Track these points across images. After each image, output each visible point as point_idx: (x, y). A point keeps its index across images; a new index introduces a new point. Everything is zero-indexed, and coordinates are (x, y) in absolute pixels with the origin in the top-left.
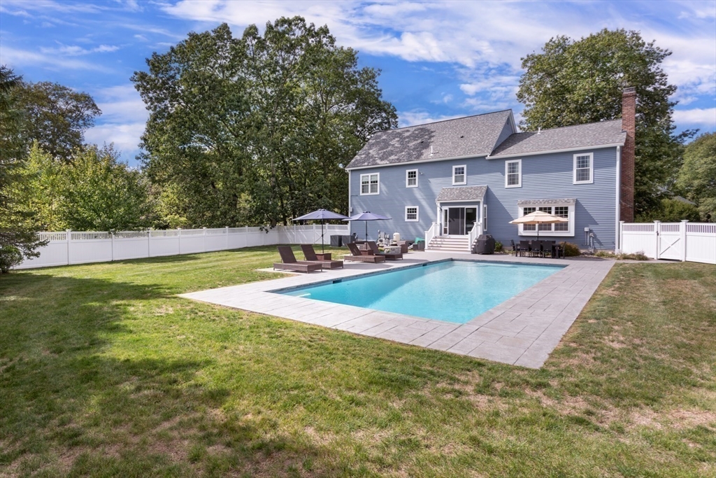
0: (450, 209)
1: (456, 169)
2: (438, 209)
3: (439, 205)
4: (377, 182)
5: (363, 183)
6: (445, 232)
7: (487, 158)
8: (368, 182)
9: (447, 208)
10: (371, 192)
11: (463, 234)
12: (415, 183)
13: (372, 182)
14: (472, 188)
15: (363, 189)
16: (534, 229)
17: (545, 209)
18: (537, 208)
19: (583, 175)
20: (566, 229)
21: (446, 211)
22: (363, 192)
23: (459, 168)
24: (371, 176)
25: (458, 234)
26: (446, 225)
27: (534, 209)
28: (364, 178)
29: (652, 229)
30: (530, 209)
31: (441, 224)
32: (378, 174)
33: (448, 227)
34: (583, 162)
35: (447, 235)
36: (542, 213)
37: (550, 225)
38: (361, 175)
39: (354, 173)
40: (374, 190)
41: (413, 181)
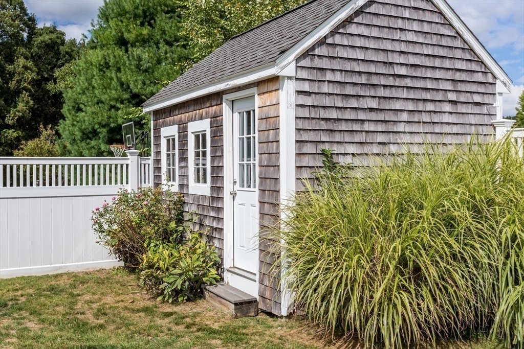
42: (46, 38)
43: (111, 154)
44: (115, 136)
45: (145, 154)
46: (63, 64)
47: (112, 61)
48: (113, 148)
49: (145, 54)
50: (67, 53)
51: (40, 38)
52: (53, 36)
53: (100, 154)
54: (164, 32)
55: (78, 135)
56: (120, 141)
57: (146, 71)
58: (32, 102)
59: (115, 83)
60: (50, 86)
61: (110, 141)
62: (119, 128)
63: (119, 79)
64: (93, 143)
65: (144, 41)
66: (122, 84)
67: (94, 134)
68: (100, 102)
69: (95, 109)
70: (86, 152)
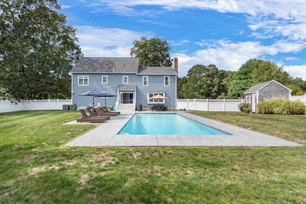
0: (123, 93)
1: (124, 77)
2: (118, 93)
3: (118, 91)
4: (87, 80)
5: (80, 80)
6: (121, 103)
7: (136, 74)
8: (82, 80)
9: (122, 93)
10: (84, 84)
11: (128, 103)
12: (106, 82)
13: (84, 80)
14: (130, 85)
15: (79, 83)
16: (153, 101)
17: (161, 94)
18: (159, 94)
19: (167, 83)
20: (163, 101)
21: (121, 94)
22: (80, 84)
23: (125, 77)
24: (84, 77)
25: (126, 103)
26: (121, 100)
27: (158, 94)
28: (80, 78)
29: (186, 101)
30: (156, 94)
31: (119, 99)
32: (88, 76)
33: (122, 101)
34: (167, 79)
35: (122, 104)
36: (160, 96)
37: (158, 100)
38: (79, 76)
39: (74, 75)
40: (86, 83)
41: (105, 81)
42: (221, 73)
43: (238, 99)
44: (239, 95)
45: (244, 99)
46: (225, 78)
47: (238, 83)
48: (238, 98)
49: (245, 81)
50: (226, 75)
51: (219, 73)
52: (222, 72)
53: (236, 99)
54: (249, 76)
55: (232, 95)
56: (240, 96)
57: (245, 84)
58: (218, 87)
59: (239, 86)
60: (222, 83)
61: (238, 96)
62: (239, 94)
63: (240, 86)
64: (234, 97)
65: (245, 79)
66: (240, 87)
67: (235, 95)
68: (236, 90)
69: (235, 91)
70: (233, 98)
